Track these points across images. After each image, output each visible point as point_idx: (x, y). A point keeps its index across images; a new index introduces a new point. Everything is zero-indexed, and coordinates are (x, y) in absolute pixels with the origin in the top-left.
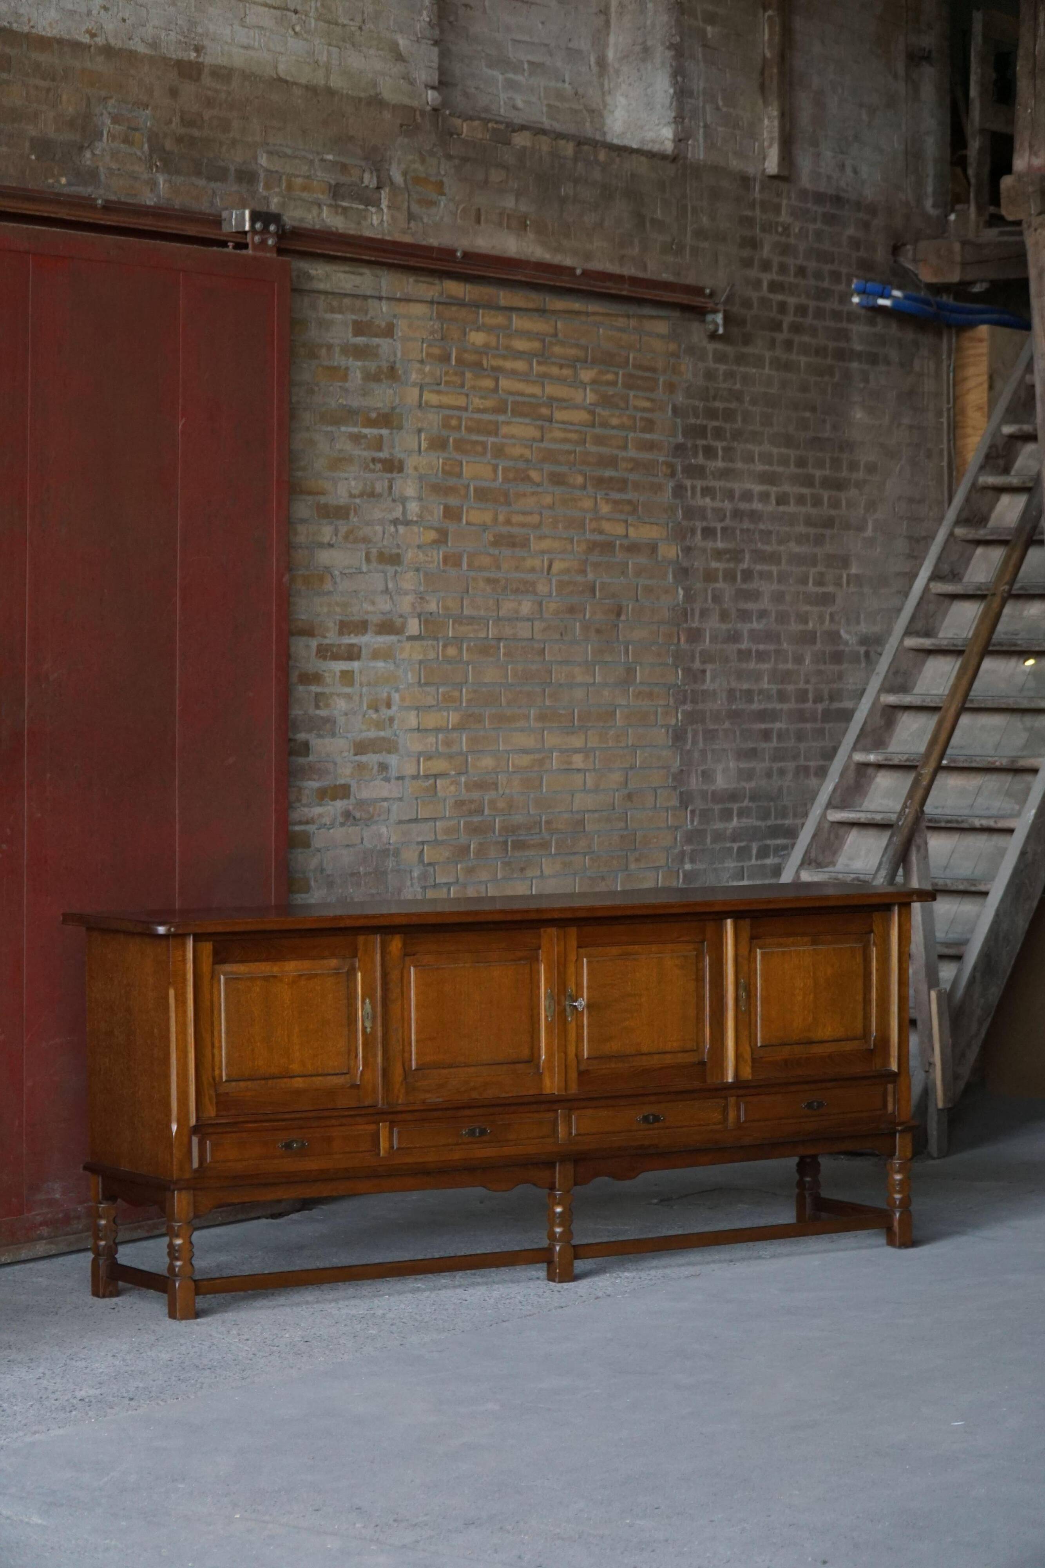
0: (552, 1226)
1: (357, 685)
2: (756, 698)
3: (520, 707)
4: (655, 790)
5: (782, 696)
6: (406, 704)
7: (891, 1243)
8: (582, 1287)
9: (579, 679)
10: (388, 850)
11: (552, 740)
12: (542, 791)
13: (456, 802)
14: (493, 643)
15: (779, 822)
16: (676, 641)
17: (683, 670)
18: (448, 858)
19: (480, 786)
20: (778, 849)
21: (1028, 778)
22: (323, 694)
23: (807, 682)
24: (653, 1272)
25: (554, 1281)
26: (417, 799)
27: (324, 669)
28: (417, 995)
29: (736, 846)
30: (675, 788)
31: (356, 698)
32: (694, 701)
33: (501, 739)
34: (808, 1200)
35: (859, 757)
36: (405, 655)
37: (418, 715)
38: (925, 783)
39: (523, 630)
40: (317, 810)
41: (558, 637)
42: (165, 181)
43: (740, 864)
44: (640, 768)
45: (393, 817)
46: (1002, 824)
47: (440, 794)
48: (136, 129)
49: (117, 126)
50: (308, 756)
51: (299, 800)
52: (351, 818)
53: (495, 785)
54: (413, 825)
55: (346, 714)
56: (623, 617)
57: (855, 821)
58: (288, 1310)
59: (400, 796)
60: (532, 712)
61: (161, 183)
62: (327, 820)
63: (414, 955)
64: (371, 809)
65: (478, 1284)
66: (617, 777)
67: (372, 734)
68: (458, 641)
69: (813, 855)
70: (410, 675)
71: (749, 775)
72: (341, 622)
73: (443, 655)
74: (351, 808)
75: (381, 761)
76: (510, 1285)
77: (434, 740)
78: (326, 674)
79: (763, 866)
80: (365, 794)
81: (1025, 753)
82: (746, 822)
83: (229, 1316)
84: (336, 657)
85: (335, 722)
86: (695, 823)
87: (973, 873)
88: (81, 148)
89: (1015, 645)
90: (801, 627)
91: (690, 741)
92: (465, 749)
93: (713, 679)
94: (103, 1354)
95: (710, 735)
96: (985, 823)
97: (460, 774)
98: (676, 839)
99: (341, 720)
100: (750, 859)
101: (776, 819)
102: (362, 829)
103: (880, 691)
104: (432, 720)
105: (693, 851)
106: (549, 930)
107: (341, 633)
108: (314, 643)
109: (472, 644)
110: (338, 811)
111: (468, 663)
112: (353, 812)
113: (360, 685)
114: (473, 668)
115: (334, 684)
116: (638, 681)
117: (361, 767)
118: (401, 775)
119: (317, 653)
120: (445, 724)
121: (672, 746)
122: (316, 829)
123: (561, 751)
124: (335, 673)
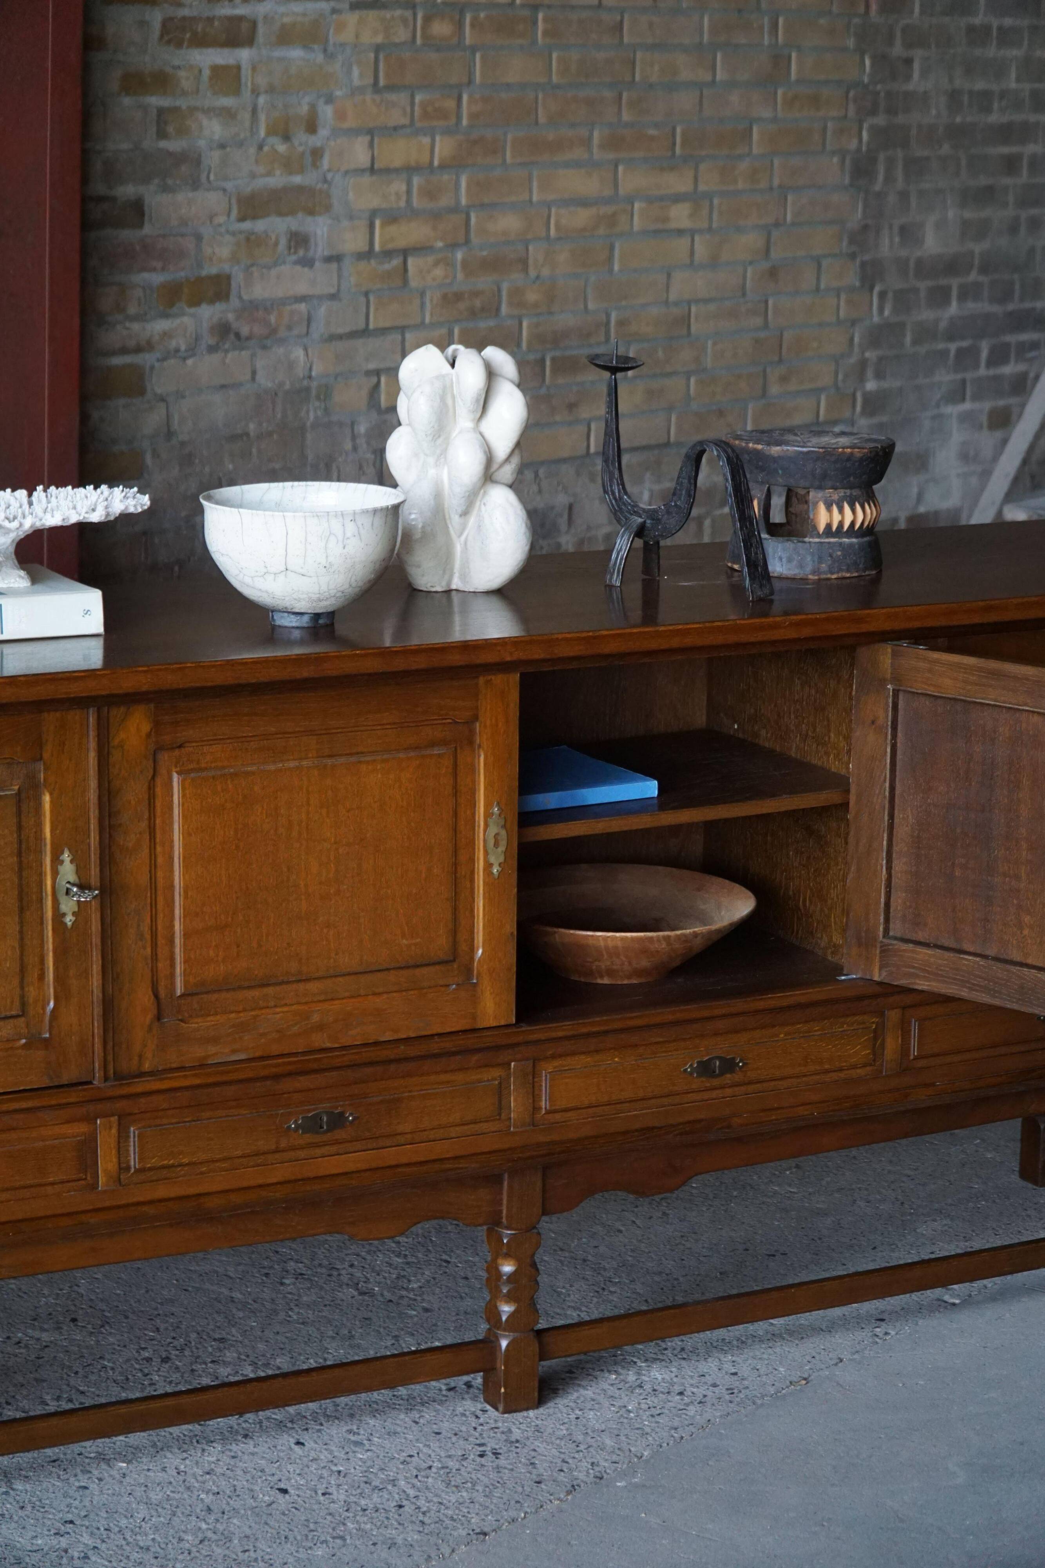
1: (246, 94)
2: (996, 105)
3: (573, 126)
4: (817, 259)
6: (350, 123)
9: (685, 75)
10: (308, 389)
11: (631, 181)
12: (611, 271)
13: (445, 297)
14: (526, 13)
15: (1027, 305)
16: (862, 9)
17: (873, 58)
19: (493, 265)
20: (1023, 349)
22: (176, 110)
26: (366, 294)
27: (176, 63)
29: (953, 347)
30: (853, 256)
31: (247, 116)
32: (891, 111)
33: (535, 184)
36: (348, 36)
37: (371, 145)
40: (160, 326)
43: (959, 376)
44: (793, 224)
45: (319, 329)
47: (414, 283)
50: (141, 225)
51: (120, 308)
52: (232, 336)
53: (523, 263)
54: (359, 343)
55: (222, 146)
59: (333, 291)
60: (596, 134)
62: (179, 343)
64: (273, 319)
66: (751, 240)
67: (277, 180)
68: (454, 11)
70: (356, 72)
71: (981, 230)
73: (424, 36)
74: (231, 317)
75: (293, 229)
77: (404, 187)
78: (182, 74)
79: (996, 378)
80: (260, 291)
82: (972, 306)
84: (202, 41)
85: (198, 162)
86: (887, 313)
91: (881, 177)
92: (464, 201)
93: (924, 73)
97: (452, 246)
98: (852, 339)
99: (213, 158)
100: (977, 366)
101: (1022, 300)
102: (253, 355)
104: (398, 152)
105: (880, 359)
108: (156, 16)
109: (482, 15)
110: (205, 325)
111: (473, 49)
112: (235, 325)
113: (253, 91)
114: (482, 57)
115: (198, 91)
116: (793, 76)
117: (252, 241)
118: (334, 253)
119: (162, 36)
120: (425, 159)
121: (851, 185)
122: (158, 360)
123: (650, 200)
124: (200, 71)
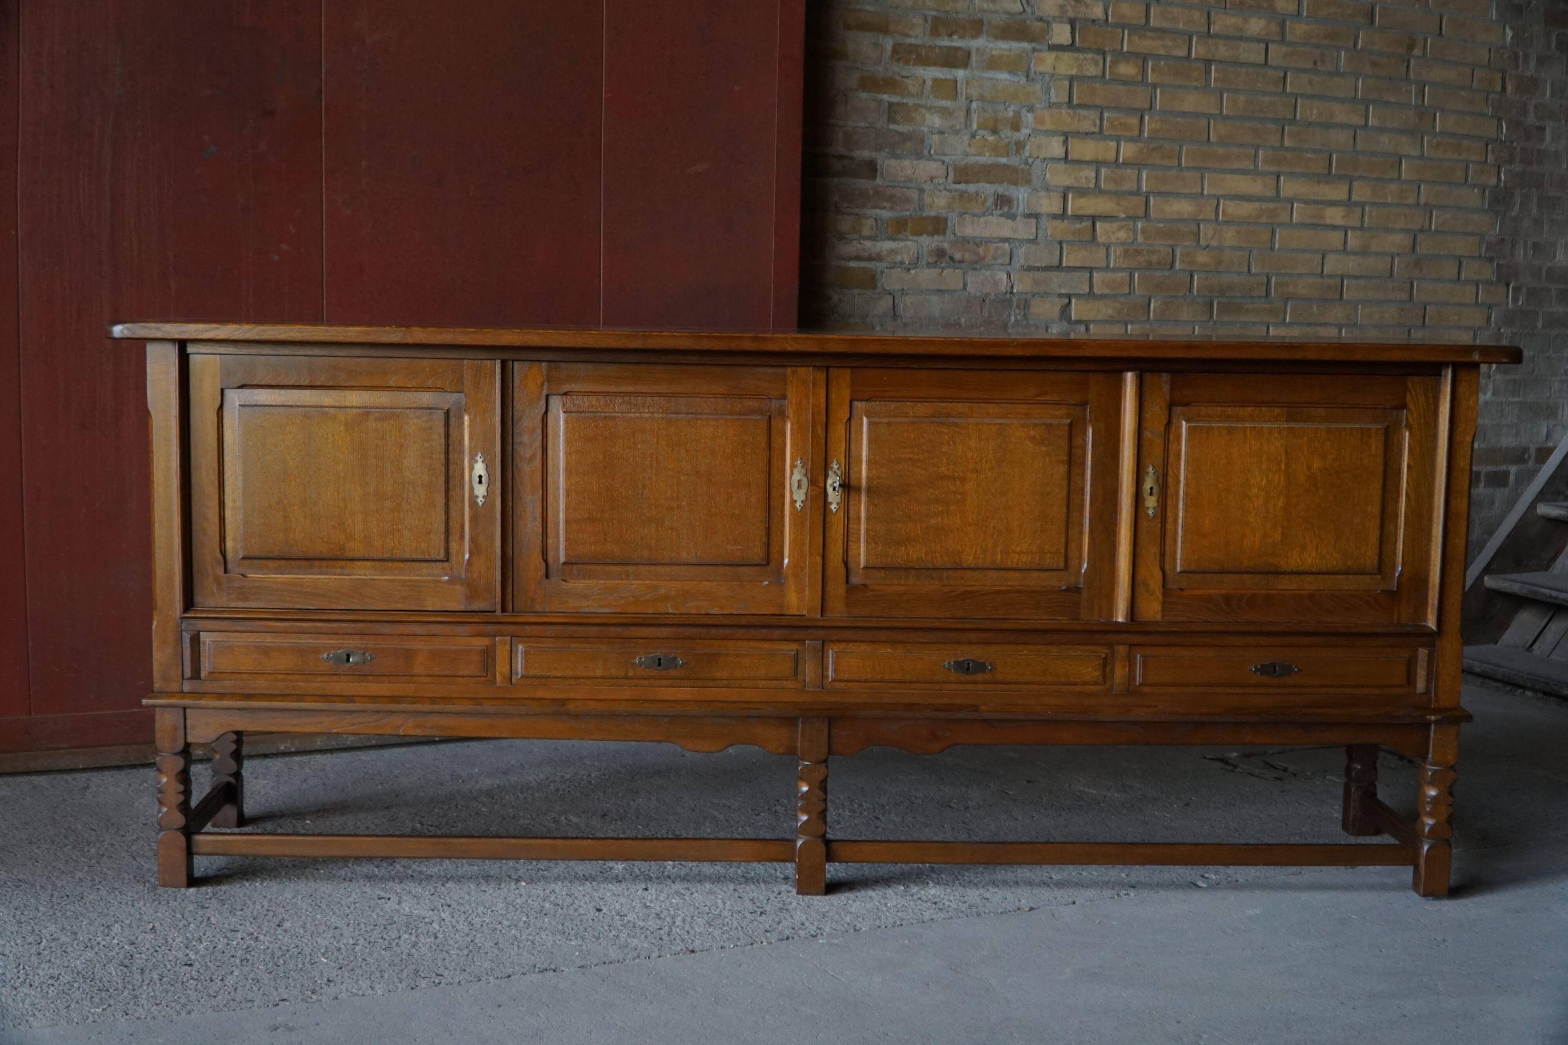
1: (962, 101)
3: (1240, 145)
4: (1459, 259)
6: (1046, 128)
9: (1340, 119)
10: (1009, 300)
11: (1291, 187)
13: (1127, 250)
14: (1199, 64)
16: (1499, 88)
17: (1508, 123)
19: (1170, 234)
22: (903, 105)
26: (1061, 243)
27: (905, 74)
30: (1491, 260)
31: (962, 115)
32: (1526, 162)
33: (1206, 182)
36: (1046, 68)
37: (1065, 143)
40: (888, 245)
41: (1309, 66)
44: (1437, 231)
45: (1019, 262)
47: (1100, 240)
50: (874, 178)
51: (857, 231)
52: (947, 258)
53: (1195, 235)
54: (1053, 274)
55: (941, 133)
56: (1417, 53)
59: (1032, 237)
60: (1261, 152)
62: (903, 258)
64: (981, 251)
66: (1397, 239)
67: (987, 159)
68: (1138, 58)
70: (1053, 93)
72: (936, 19)
73: (1113, 74)
74: (946, 245)
75: (1000, 192)
77: (1093, 174)
78: (910, 82)
80: (970, 230)
84: (924, 61)
85: (922, 141)
86: (1520, 303)
91: (1516, 207)
92: (1144, 189)
97: (1134, 218)
98: (1489, 318)
99: (932, 138)
102: (965, 273)
104: (1089, 150)
105: (1515, 334)
107: (934, 34)
108: (888, 42)
109: (1162, 63)
110: (925, 249)
111: (1155, 86)
112: (949, 252)
113: (966, 99)
114: (1162, 93)
115: (922, 95)
116: (1437, 131)
117: (965, 198)
118: (1033, 212)
119: (893, 54)
120: (1111, 156)
121: (1489, 210)
122: (887, 268)
123: (1307, 202)
124: (924, 82)
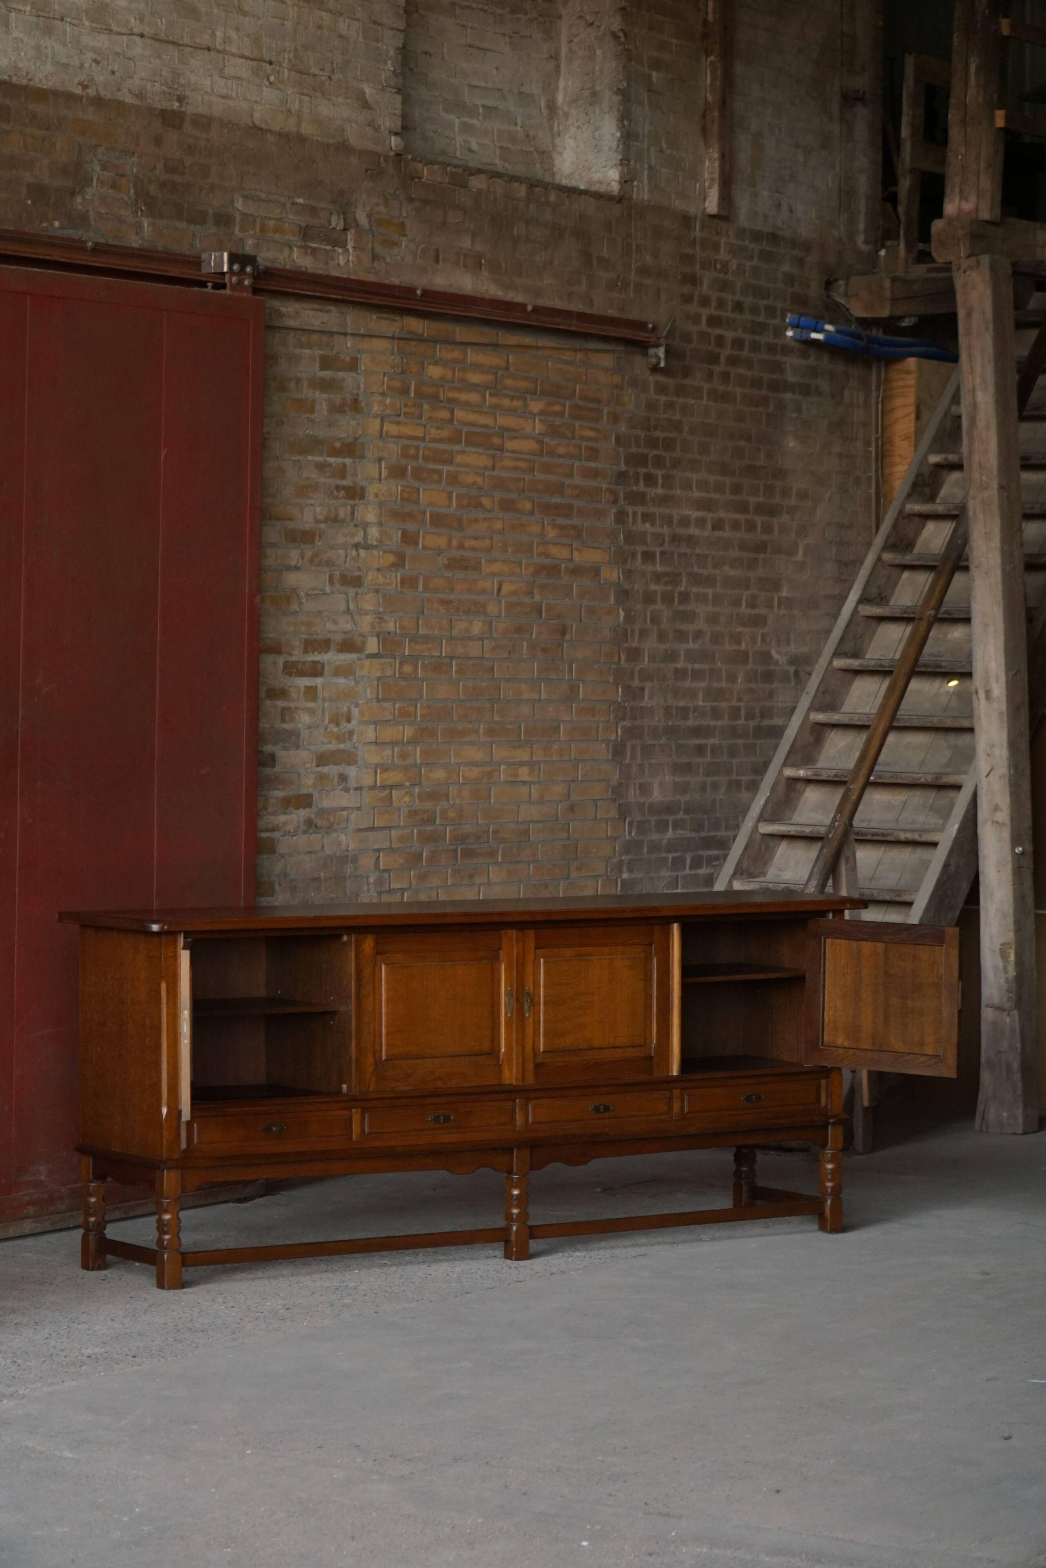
0: (510, 1207)
1: (320, 701)
2: (691, 715)
3: (470, 722)
4: (595, 801)
5: (716, 713)
6: (365, 719)
7: (823, 1228)
8: (537, 1264)
9: (526, 695)
10: (347, 857)
11: (499, 753)
12: (490, 802)
13: (410, 812)
14: (447, 661)
15: (712, 834)
16: (617, 659)
17: (623, 687)
18: (402, 865)
19: (433, 796)
20: (710, 860)
21: (952, 794)
22: (289, 708)
23: (740, 700)
24: (602, 1252)
25: (511, 1259)
26: (373, 808)
27: (289, 684)
28: (387, 991)
29: (670, 856)
30: (614, 800)
31: (319, 712)
32: (634, 718)
33: (452, 753)
34: (745, 1189)
35: (789, 772)
36: (364, 672)
37: (376, 729)
38: (854, 798)
39: (474, 649)
40: (282, 818)
41: (507, 655)
42: (149, 225)
43: (675, 874)
44: (582, 781)
45: (352, 826)
46: (925, 838)
47: (395, 804)
48: (123, 176)
49: (105, 173)
50: (274, 766)
51: (265, 808)
52: (313, 826)
53: (447, 796)
54: (370, 834)
55: (309, 728)
56: (567, 637)
57: (784, 834)
58: (266, 1282)
59: (358, 805)
60: (482, 727)
61: (146, 225)
62: (291, 828)
63: (385, 953)
64: (331, 818)
65: (440, 1261)
66: (559, 789)
67: (333, 746)
68: (413, 659)
69: (745, 865)
70: (369, 690)
71: (684, 789)
72: (306, 641)
73: (400, 673)
74: (313, 816)
75: (341, 772)
76: (470, 1262)
77: (390, 753)
78: (292, 690)
79: (696, 875)
80: (326, 804)
81: (949, 770)
82: (680, 832)
83: (213, 1287)
84: (301, 674)
85: (299, 735)
86: (633, 834)
87: (897, 884)
88: (73, 193)
89: (940, 667)
90: (734, 647)
91: (628, 756)
92: (418, 762)
93: (650, 698)
94: (102, 1318)
95: (647, 750)
96: (910, 836)
97: (413, 785)
98: (615, 848)
99: (305, 734)
100: (684, 869)
101: (709, 830)
102: (323, 836)
103: (809, 710)
104: (388, 734)
105: (630, 860)
106: (509, 932)
107: (306, 651)
108: (281, 660)
109: (427, 662)
110: (302, 819)
111: (423, 680)
112: (315, 820)
113: (323, 700)
114: (427, 685)
115: (299, 699)
116: (581, 698)
117: (322, 778)
118: (359, 786)
119: (283, 670)
120: (400, 737)
121: (612, 760)
122: (281, 836)
123: (508, 764)
124: (300, 689)
